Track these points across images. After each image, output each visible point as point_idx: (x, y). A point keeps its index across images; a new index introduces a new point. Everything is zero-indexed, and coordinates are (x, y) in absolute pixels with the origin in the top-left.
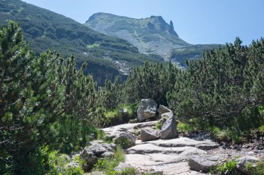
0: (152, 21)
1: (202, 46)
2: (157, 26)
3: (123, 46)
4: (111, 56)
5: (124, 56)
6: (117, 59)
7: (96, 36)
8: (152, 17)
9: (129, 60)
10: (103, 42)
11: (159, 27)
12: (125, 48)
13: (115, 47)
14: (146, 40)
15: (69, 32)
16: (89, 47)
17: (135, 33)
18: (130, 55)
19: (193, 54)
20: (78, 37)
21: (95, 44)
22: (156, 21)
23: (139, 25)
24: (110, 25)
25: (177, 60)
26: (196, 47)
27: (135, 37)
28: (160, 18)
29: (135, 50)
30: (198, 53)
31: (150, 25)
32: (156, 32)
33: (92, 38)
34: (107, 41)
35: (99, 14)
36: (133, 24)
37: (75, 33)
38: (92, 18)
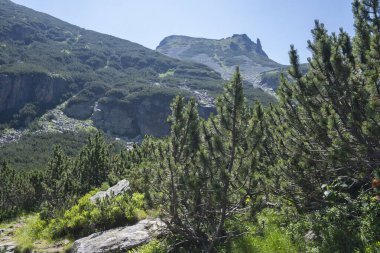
0: (235, 41)
2: (242, 47)
3: (203, 71)
4: (188, 86)
5: (204, 84)
6: (195, 89)
7: (169, 62)
8: (235, 36)
9: (211, 89)
10: (178, 69)
11: (244, 47)
12: (205, 75)
13: (193, 74)
14: (230, 64)
15: (137, 60)
16: (162, 76)
17: (216, 57)
18: (211, 83)
20: (148, 65)
21: (168, 73)
22: (239, 41)
23: (219, 47)
24: (184, 49)
25: (269, 86)
27: (216, 61)
28: (244, 36)
29: (217, 76)
31: (233, 46)
32: (241, 53)
33: (163, 65)
34: (182, 67)
35: (172, 37)
36: (212, 46)
37: (144, 60)
38: (163, 43)
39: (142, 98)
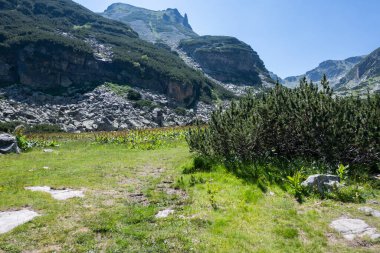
0: (168, 13)
1: (210, 36)
2: (172, 19)
4: (97, 39)
6: (103, 42)
7: (88, 16)
8: (168, 9)
10: (96, 23)
11: (174, 19)
12: (120, 32)
13: (108, 29)
14: (159, 30)
16: (76, 27)
17: (150, 24)
18: (124, 40)
19: (200, 44)
22: (171, 14)
23: (155, 16)
25: (184, 50)
26: (205, 37)
28: (176, 10)
29: (133, 35)
30: (205, 44)
31: (166, 17)
32: (171, 24)
33: (82, 18)
34: (101, 23)
35: (118, 4)
36: (149, 15)
37: (61, 10)
38: (110, 8)
39: (24, 44)
